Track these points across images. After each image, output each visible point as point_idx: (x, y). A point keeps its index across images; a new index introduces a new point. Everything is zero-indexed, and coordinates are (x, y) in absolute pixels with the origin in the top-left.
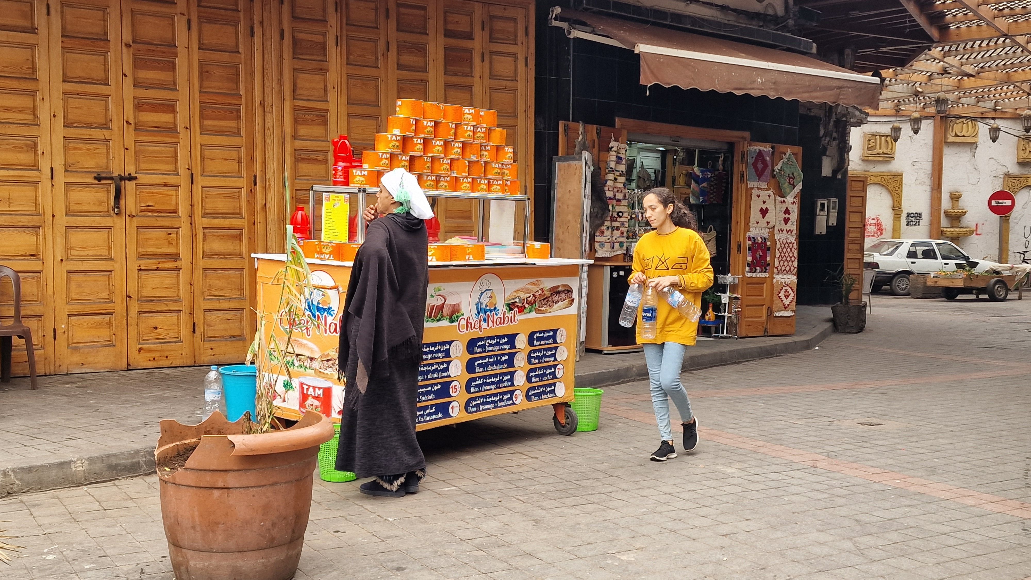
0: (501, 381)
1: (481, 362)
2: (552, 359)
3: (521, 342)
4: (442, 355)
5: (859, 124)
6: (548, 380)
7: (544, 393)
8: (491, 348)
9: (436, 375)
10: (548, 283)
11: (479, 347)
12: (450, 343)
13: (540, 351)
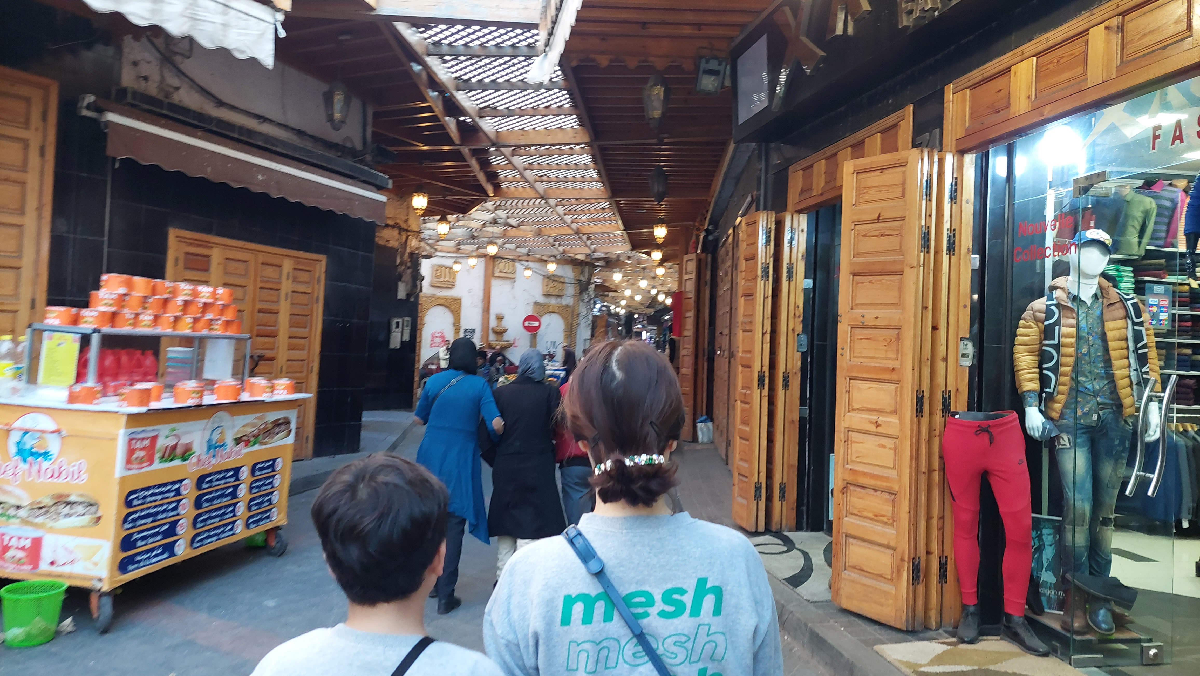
0: (224, 514)
1: (207, 497)
2: (270, 486)
3: (245, 473)
4: (172, 494)
5: (428, 257)
6: (265, 507)
7: (261, 520)
8: (218, 483)
9: (164, 516)
10: (272, 416)
11: (208, 482)
12: (181, 481)
13: (260, 480)
